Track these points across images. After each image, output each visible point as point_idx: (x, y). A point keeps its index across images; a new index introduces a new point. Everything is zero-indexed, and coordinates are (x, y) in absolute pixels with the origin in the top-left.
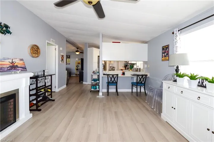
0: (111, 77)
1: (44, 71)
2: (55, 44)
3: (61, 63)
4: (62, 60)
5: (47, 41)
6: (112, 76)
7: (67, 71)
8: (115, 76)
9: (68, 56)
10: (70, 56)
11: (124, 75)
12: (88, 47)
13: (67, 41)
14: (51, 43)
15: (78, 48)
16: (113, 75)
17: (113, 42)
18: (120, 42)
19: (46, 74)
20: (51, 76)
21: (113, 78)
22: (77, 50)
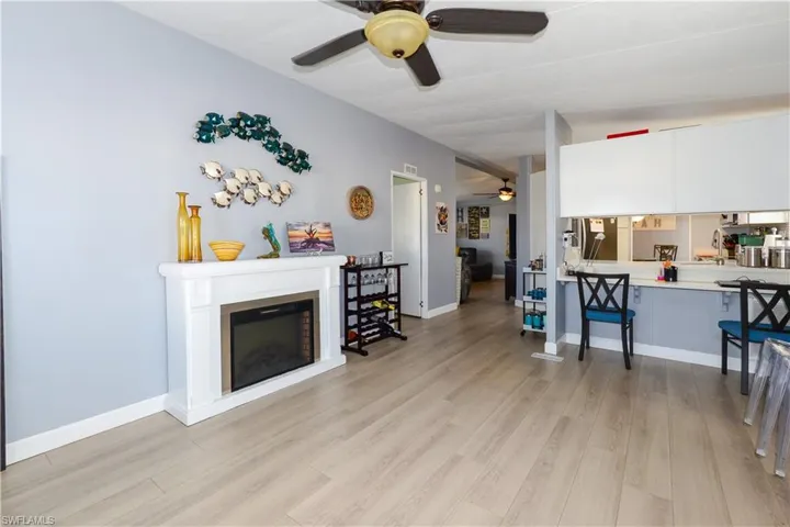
0: (594, 287)
1: (381, 253)
2: (418, 175)
3: (437, 231)
4: (441, 223)
5: (393, 172)
6: (596, 280)
7: (460, 259)
8: (615, 281)
9: (484, 211)
10: (488, 209)
11: (675, 280)
12: (534, 172)
13: (458, 160)
14: (405, 174)
15: (505, 180)
16: (602, 278)
17: (609, 137)
18: (646, 131)
19: (385, 262)
20: (397, 267)
21: (602, 287)
22: (502, 184)
